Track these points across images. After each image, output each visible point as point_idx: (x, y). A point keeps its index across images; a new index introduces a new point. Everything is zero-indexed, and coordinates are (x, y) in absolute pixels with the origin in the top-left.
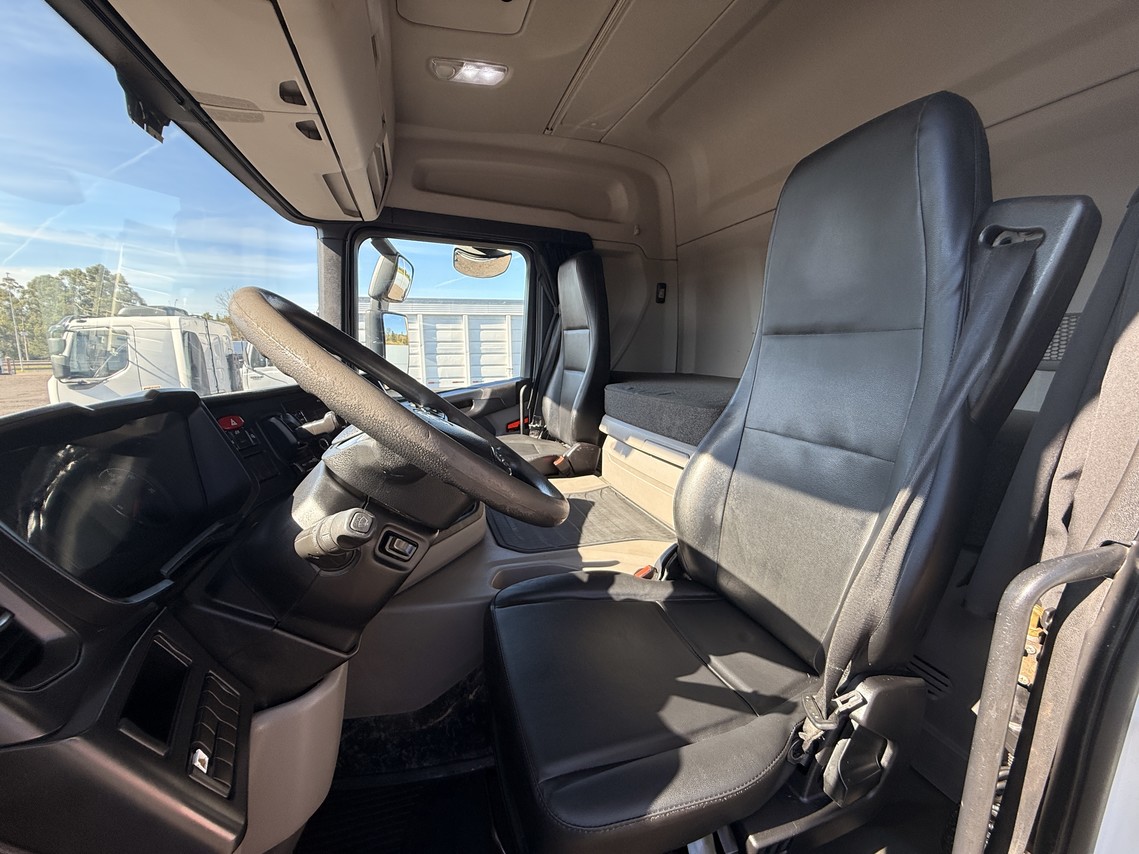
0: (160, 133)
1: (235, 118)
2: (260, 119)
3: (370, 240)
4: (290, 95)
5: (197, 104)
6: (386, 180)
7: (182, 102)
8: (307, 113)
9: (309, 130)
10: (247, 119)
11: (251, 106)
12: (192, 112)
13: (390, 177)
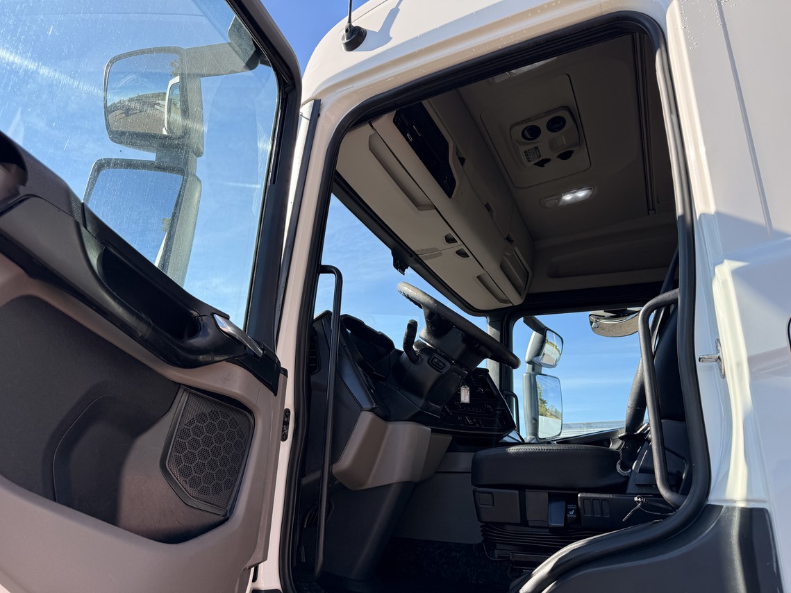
0: (404, 271)
1: (431, 257)
2: (441, 254)
3: (522, 319)
4: (449, 240)
5: (417, 255)
6: (528, 277)
7: (412, 256)
8: (458, 246)
9: (461, 253)
10: (435, 256)
11: (437, 250)
12: (415, 259)
13: (530, 274)
